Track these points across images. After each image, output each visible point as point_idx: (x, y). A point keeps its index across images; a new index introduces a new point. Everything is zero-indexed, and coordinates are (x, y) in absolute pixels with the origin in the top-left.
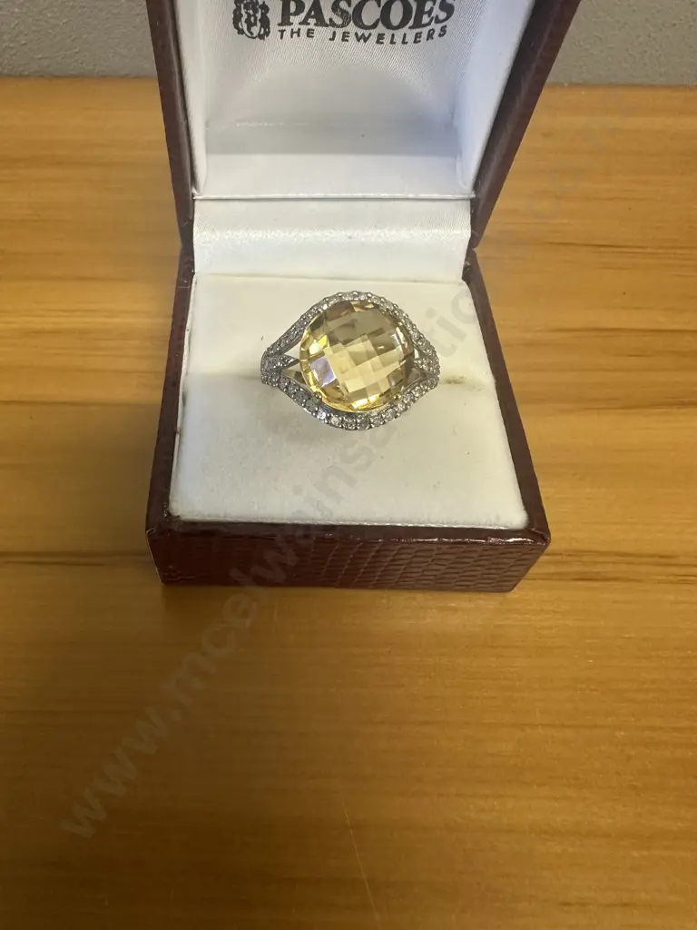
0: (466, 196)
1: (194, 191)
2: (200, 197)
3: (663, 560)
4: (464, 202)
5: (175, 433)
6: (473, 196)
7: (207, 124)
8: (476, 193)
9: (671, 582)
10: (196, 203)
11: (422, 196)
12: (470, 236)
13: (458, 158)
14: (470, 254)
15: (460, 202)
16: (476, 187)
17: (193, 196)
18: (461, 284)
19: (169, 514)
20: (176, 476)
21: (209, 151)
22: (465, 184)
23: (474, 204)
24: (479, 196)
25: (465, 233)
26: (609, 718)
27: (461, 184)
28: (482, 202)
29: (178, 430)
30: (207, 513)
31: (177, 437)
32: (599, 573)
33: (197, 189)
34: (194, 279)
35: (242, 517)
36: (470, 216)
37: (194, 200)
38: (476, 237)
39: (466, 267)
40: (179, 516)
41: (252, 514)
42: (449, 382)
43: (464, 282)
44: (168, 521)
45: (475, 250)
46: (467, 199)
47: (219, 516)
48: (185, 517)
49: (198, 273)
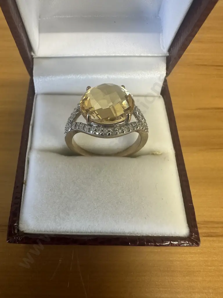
0: (164, 55)
1: (32, 54)
2: (36, 57)
4: (163, 58)
5: (22, 183)
6: (168, 55)
7: (40, 17)
8: (169, 54)
10: (34, 60)
13: (161, 34)
14: (165, 81)
15: (161, 58)
16: (169, 50)
17: (32, 56)
18: (160, 97)
19: (18, 230)
21: (41, 30)
22: (164, 48)
23: (168, 59)
24: (171, 55)
25: (164, 73)
27: (162, 48)
28: (172, 59)
29: (24, 182)
30: (36, 230)
31: (24, 185)
33: (34, 52)
34: (35, 97)
35: (53, 232)
36: (166, 65)
37: (33, 59)
38: (167, 74)
39: (163, 87)
40: (23, 231)
41: (58, 231)
42: (153, 154)
43: (161, 96)
44: (17, 235)
45: (167, 78)
46: (164, 56)
47: (42, 231)
48: (26, 232)
49: (37, 93)
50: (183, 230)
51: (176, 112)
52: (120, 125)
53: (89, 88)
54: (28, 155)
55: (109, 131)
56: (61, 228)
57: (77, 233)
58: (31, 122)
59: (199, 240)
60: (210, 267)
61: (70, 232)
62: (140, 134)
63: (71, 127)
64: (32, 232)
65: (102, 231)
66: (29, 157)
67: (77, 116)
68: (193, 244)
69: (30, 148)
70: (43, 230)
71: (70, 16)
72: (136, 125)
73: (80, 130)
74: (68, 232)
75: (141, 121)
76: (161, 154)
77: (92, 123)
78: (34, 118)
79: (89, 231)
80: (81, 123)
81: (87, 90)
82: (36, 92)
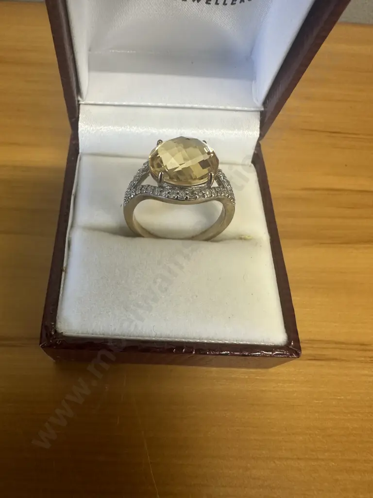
0: (257, 109)
1: (79, 98)
2: (83, 103)
3: (363, 347)
4: (256, 113)
5: (62, 271)
6: (263, 109)
7: (90, 50)
9: (366, 362)
10: (81, 107)
11: (229, 108)
12: (258, 136)
13: (254, 82)
14: (258, 146)
15: (254, 113)
16: (265, 103)
17: (78, 101)
18: (250, 166)
19: (56, 331)
20: (62, 304)
21: (90, 69)
22: (257, 101)
23: (263, 114)
24: (266, 109)
25: (256, 134)
26: (326, 454)
27: (255, 100)
28: (268, 115)
29: (64, 269)
30: (80, 332)
31: (63, 273)
32: (324, 355)
33: (81, 97)
34: (79, 157)
35: (104, 334)
36: (259, 123)
37: (79, 105)
38: (262, 136)
39: (254, 154)
40: (62, 333)
41: (110, 333)
42: (241, 239)
43: (252, 165)
44: (55, 337)
45: (260, 142)
46: (257, 111)
47: (88, 334)
48: (66, 333)
49: (81, 153)
50: (278, 336)
51: (273, 191)
52: (200, 187)
53: (160, 142)
54: (69, 234)
55: (187, 194)
56: (115, 329)
57: (137, 337)
58: (74, 191)
59: (300, 349)
60: (317, 400)
61: (127, 336)
62: (225, 206)
63: (135, 191)
64: (75, 334)
65: (171, 335)
66: (70, 236)
67: (144, 177)
68: (292, 355)
69: (72, 226)
70: (91, 332)
71: (131, 52)
72: (220, 191)
73: (148, 194)
74: (124, 336)
75: (227, 188)
76: (251, 239)
77: (165, 185)
78: (77, 185)
79: (154, 334)
80: (149, 186)
81: (158, 144)
82: (80, 151)
